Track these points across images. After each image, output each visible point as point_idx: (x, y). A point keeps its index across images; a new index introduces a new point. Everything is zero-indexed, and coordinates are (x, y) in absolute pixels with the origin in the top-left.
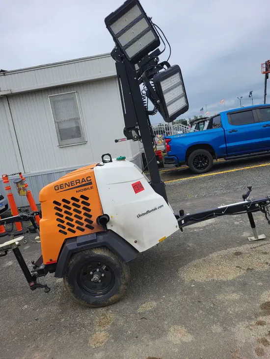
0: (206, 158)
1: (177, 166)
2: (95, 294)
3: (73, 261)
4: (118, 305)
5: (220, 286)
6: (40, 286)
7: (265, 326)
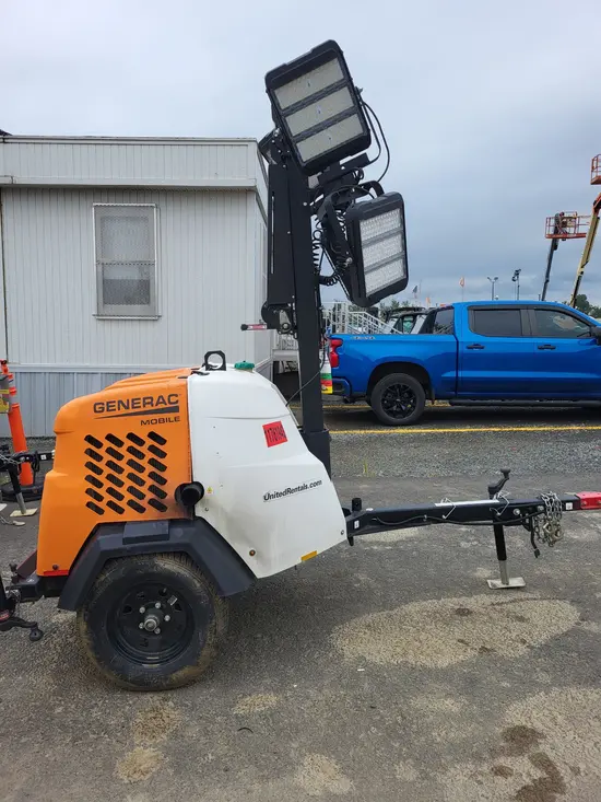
0: (411, 393)
1: (346, 402)
2: (143, 660)
3: (107, 577)
4: (190, 691)
5: (418, 678)
6: (22, 623)
7: (510, 779)
